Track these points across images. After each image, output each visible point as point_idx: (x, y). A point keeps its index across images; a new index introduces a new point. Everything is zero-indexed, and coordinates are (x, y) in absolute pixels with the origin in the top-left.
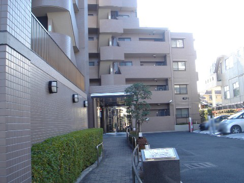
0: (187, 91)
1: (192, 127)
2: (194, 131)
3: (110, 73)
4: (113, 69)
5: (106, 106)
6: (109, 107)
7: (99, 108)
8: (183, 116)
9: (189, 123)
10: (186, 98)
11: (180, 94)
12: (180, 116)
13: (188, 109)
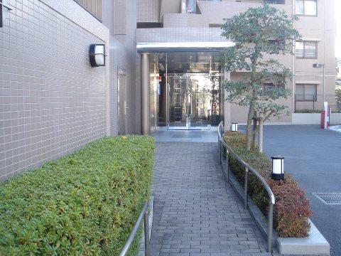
0: (316, 54)
1: (327, 119)
2: (332, 128)
3: (180, 11)
4: (187, 6)
5: (170, 71)
6: (176, 75)
7: (155, 75)
8: (306, 97)
9: (322, 112)
10: (320, 66)
11: (304, 58)
12: (301, 98)
13: (316, 85)
